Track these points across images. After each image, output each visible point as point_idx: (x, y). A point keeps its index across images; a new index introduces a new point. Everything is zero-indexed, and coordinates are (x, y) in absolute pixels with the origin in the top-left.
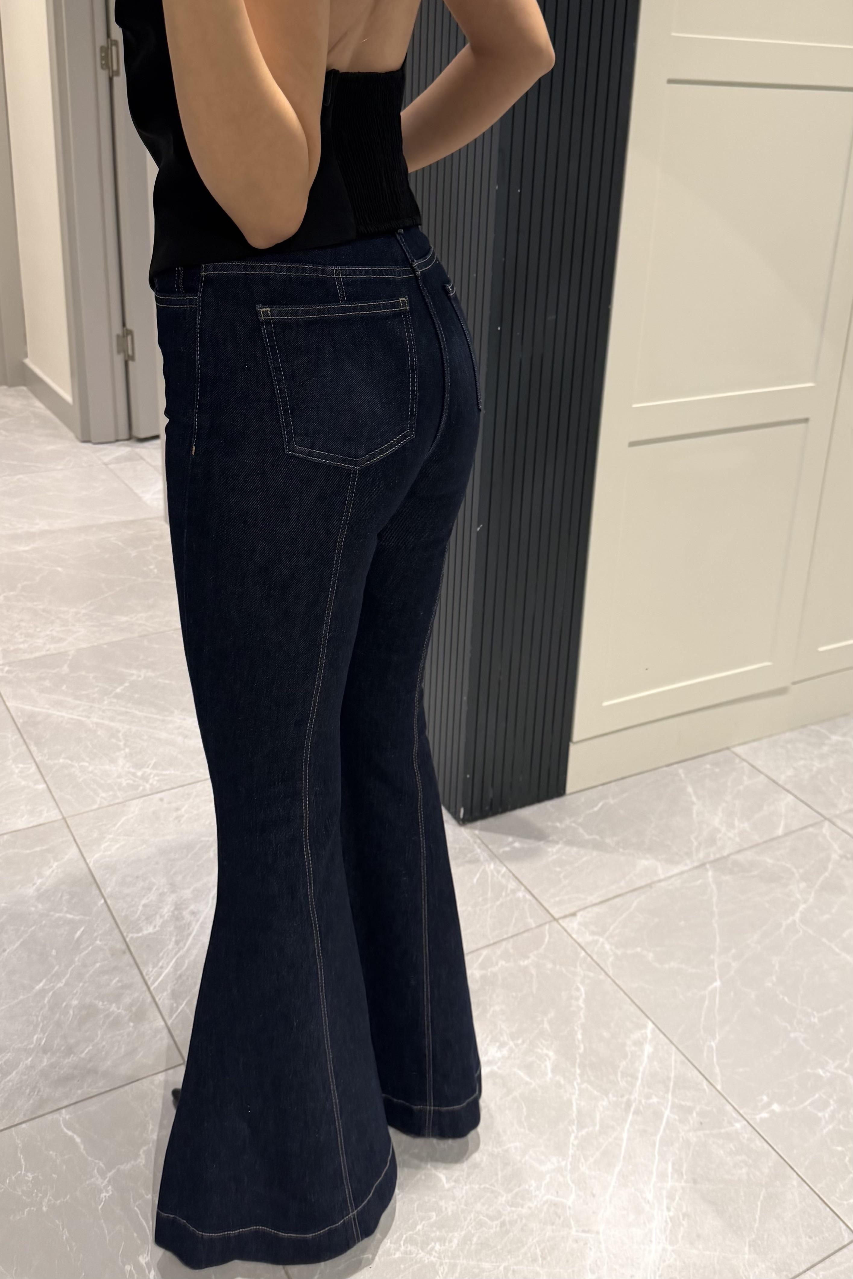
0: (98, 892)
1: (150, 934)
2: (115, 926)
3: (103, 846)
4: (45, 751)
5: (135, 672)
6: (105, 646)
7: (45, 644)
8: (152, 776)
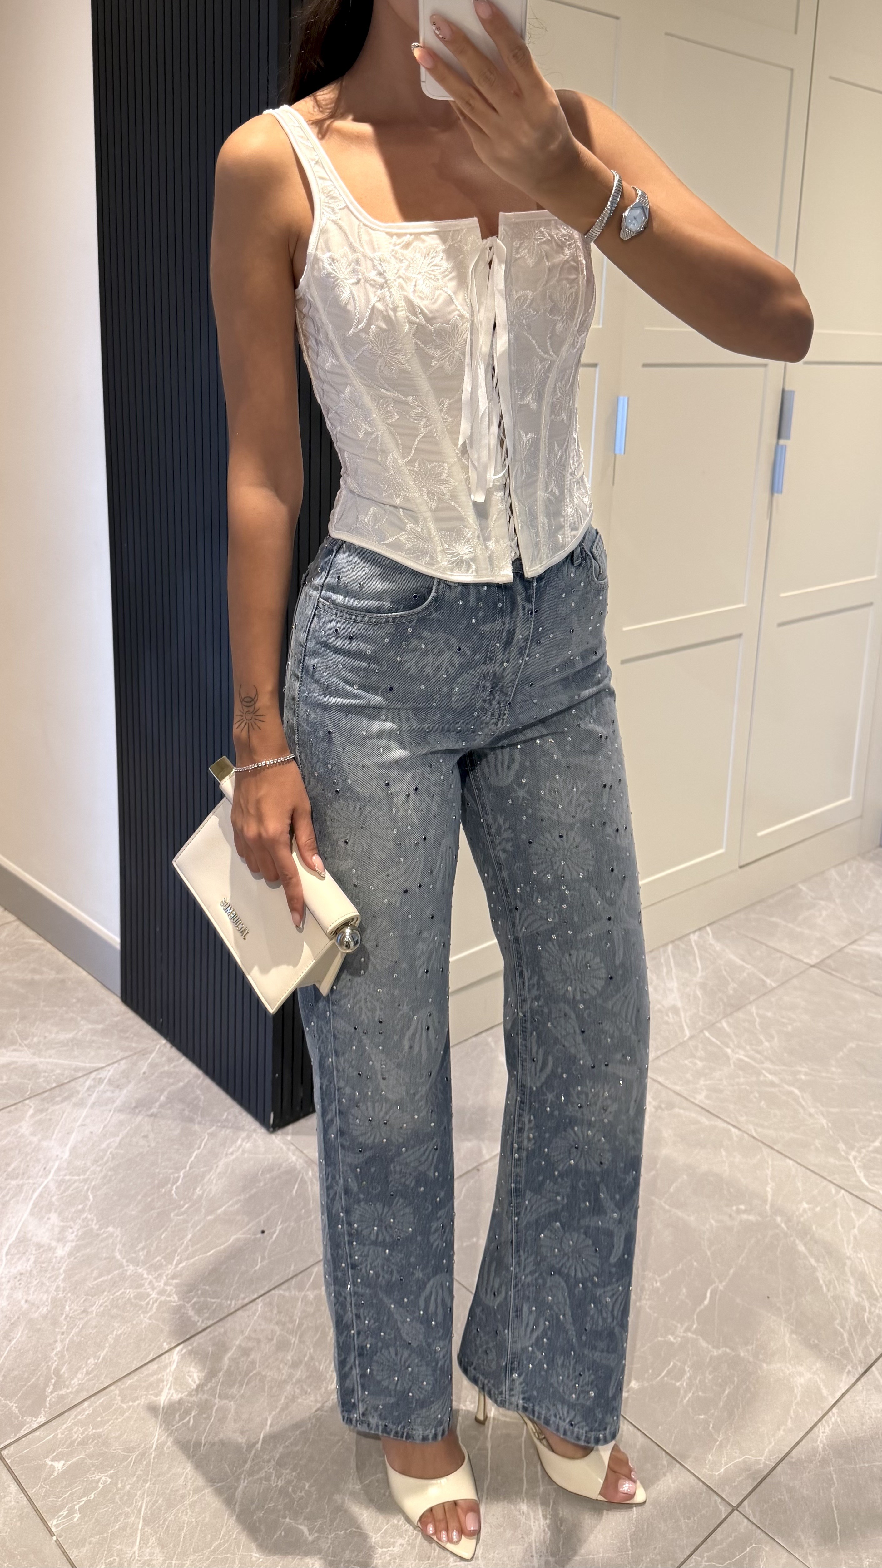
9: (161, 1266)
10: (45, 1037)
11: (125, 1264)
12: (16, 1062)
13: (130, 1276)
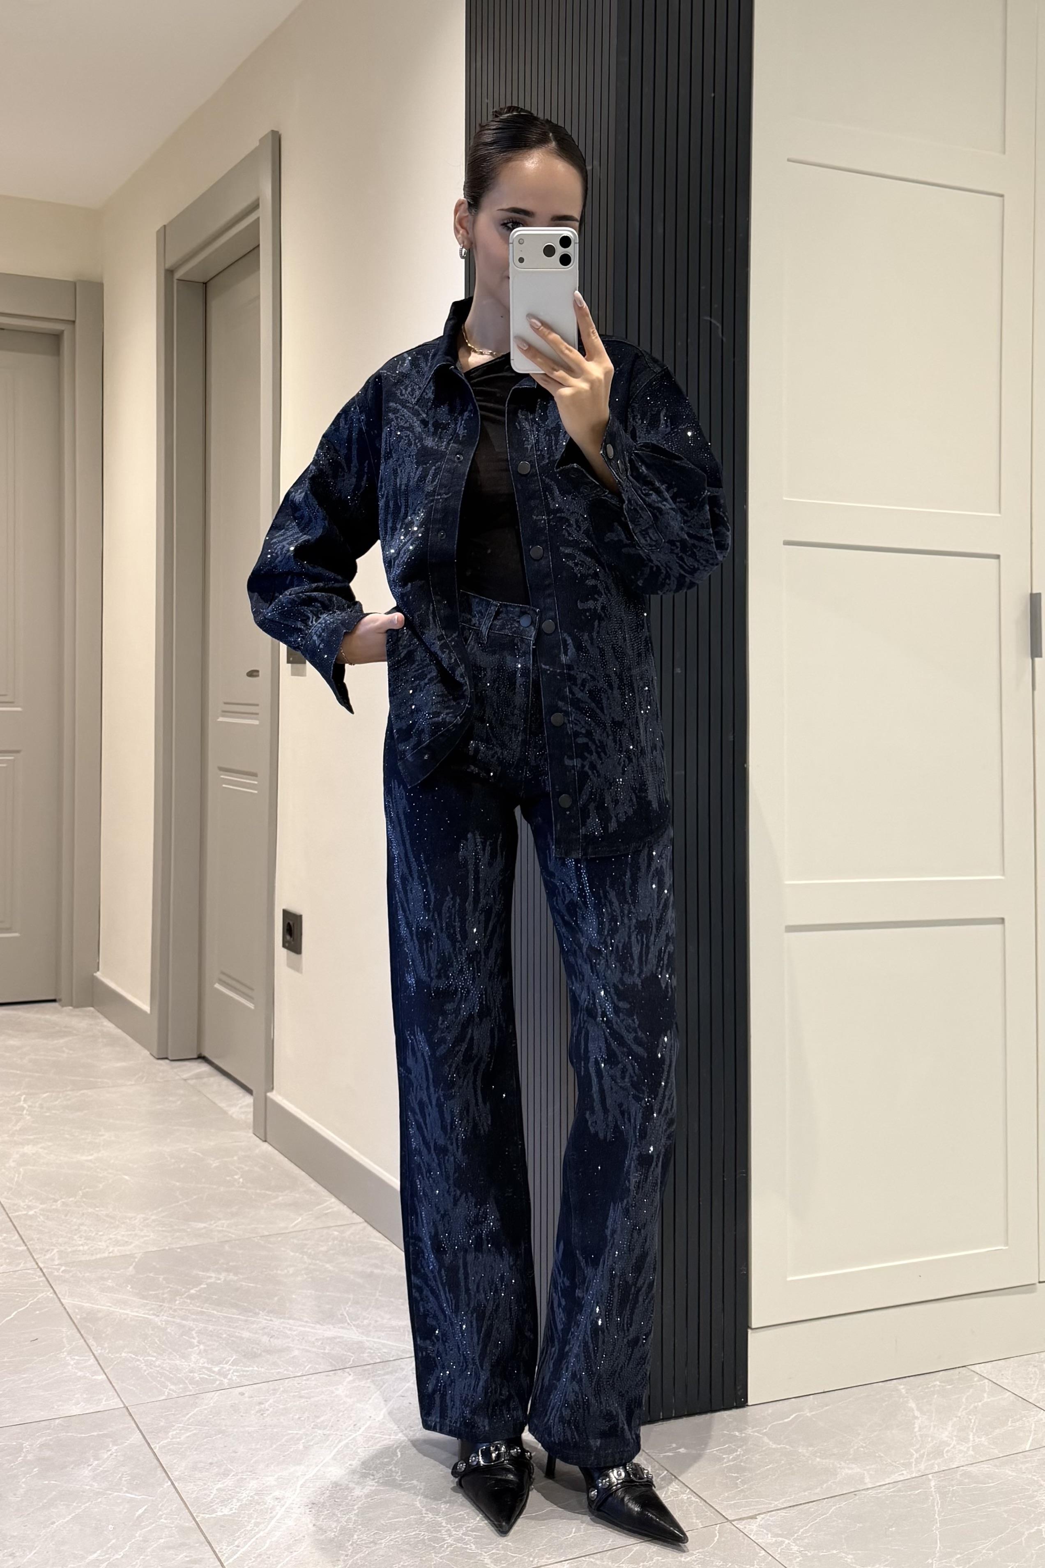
0: (164, 1474)
1: (224, 1515)
2: (183, 1506)
3: (171, 1434)
4: (106, 1345)
5: (213, 1275)
6: (179, 1250)
7: (107, 1247)
8: (231, 1372)
9: (462, 1519)
10: (376, 1321)
11: (424, 1512)
12: (343, 1337)
13: (428, 1522)
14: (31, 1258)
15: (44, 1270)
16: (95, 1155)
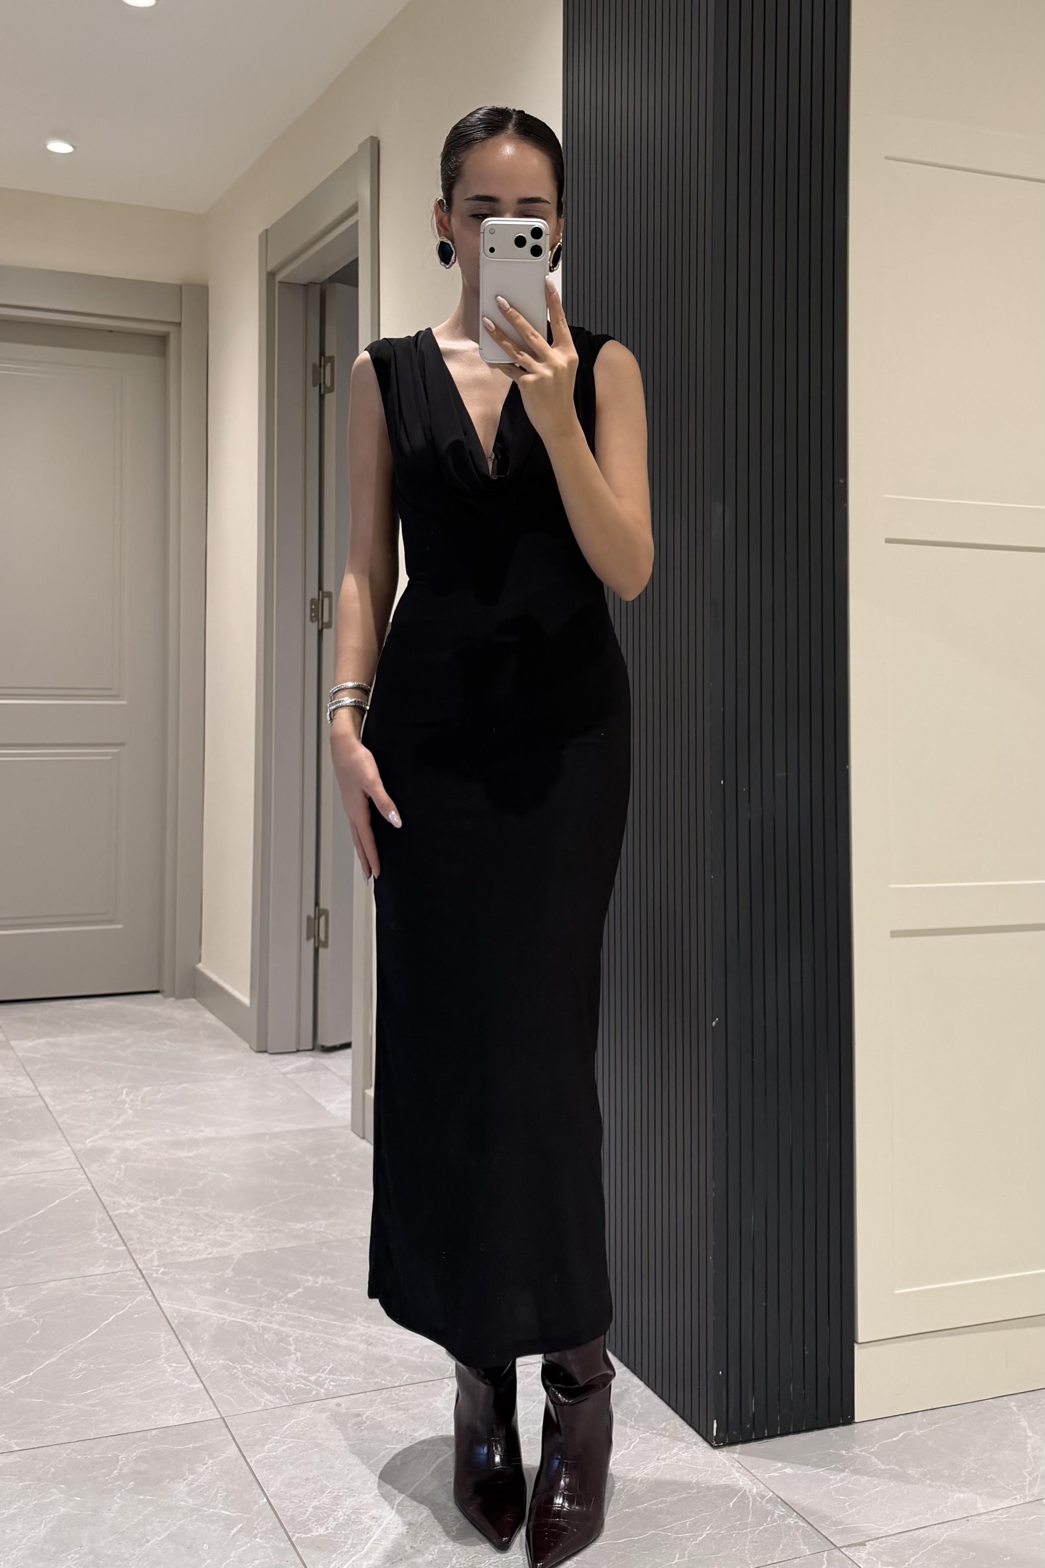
0: (260, 1490)
1: (320, 1535)
2: (278, 1525)
3: (267, 1447)
4: (203, 1352)
5: (310, 1278)
6: (276, 1252)
7: (206, 1248)
8: (327, 1381)
14: (129, 1259)
15: (144, 1272)
16: (195, 1152)
